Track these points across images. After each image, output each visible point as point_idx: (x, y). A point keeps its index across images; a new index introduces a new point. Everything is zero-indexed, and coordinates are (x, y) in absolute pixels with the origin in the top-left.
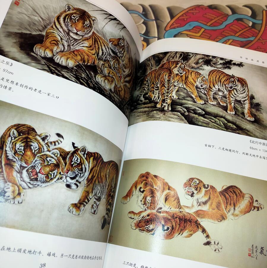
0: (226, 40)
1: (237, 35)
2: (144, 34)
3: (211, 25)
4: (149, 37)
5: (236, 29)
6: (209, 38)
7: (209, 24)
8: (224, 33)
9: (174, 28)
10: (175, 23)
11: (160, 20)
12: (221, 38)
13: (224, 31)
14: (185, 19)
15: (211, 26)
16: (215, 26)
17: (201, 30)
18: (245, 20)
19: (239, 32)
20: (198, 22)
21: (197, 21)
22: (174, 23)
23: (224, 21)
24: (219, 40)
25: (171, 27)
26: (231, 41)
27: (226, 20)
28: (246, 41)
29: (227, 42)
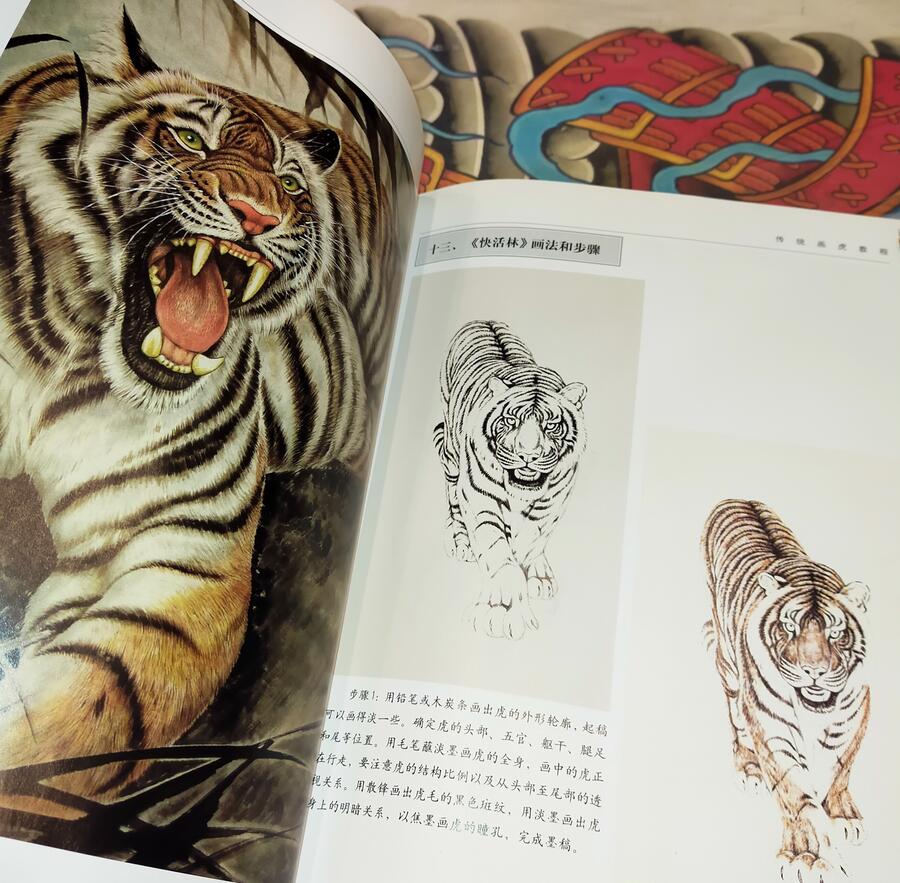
0: (730, 157)
1: (770, 140)
2: (437, 124)
3: (677, 103)
4: (453, 133)
5: (765, 120)
6: (668, 146)
7: (670, 98)
8: (720, 132)
9: (546, 106)
10: (549, 87)
11: (500, 79)
12: (711, 148)
13: (725, 125)
14: (587, 78)
15: (679, 106)
16: (690, 105)
17: (639, 116)
18: (798, 90)
19: (774, 130)
20: (634, 89)
21: (627, 86)
22: (547, 90)
23: (724, 91)
24: (705, 154)
25: (534, 103)
26: (746, 160)
27: (731, 87)
28: (800, 163)
29: (731, 165)
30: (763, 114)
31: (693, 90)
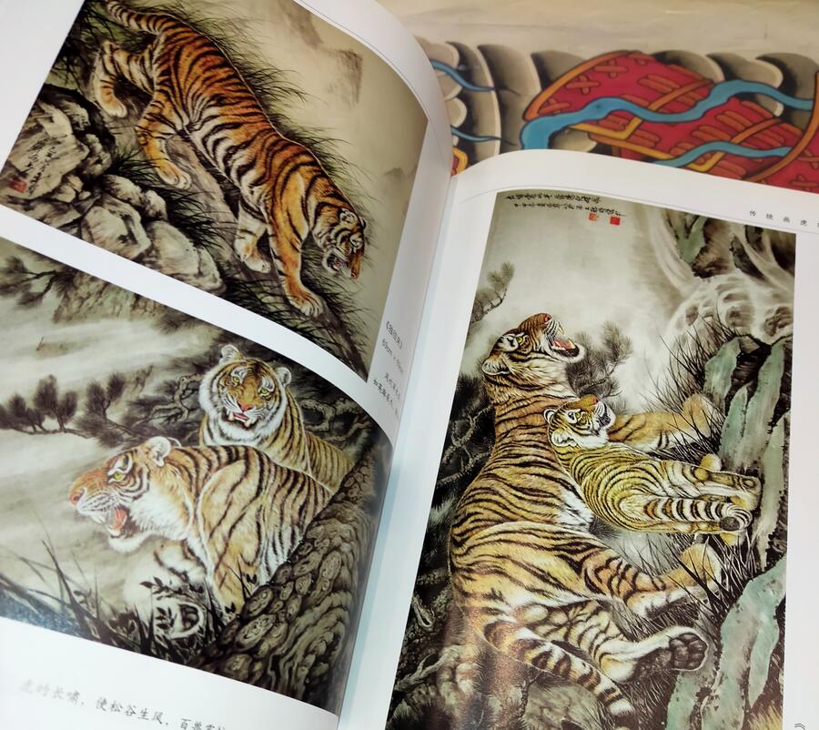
0: (705, 153)
1: (739, 139)
2: (463, 128)
3: (661, 110)
4: (474, 135)
5: (734, 124)
6: (653, 144)
7: (655, 106)
8: (697, 133)
9: (552, 113)
10: (554, 98)
11: (513, 92)
12: (689, 146)
13: (702, 128)
14: (586, 91)
15: (663, 113)
16: (672, 112)
17: (630, 121)
18: (761, 99)
19: (743, 131)
20: (625, 99)
21: (619, 97)
22: (552, 101)
23: (701, 100)
24: (684, 151)
25: (543, 110)
26: (718, 156)
27: (706, 97)
28: (763, 158)
29: (706, 160)
30: (731, 119)
31: (675, 99)
